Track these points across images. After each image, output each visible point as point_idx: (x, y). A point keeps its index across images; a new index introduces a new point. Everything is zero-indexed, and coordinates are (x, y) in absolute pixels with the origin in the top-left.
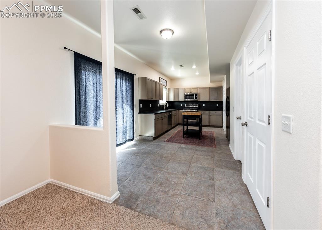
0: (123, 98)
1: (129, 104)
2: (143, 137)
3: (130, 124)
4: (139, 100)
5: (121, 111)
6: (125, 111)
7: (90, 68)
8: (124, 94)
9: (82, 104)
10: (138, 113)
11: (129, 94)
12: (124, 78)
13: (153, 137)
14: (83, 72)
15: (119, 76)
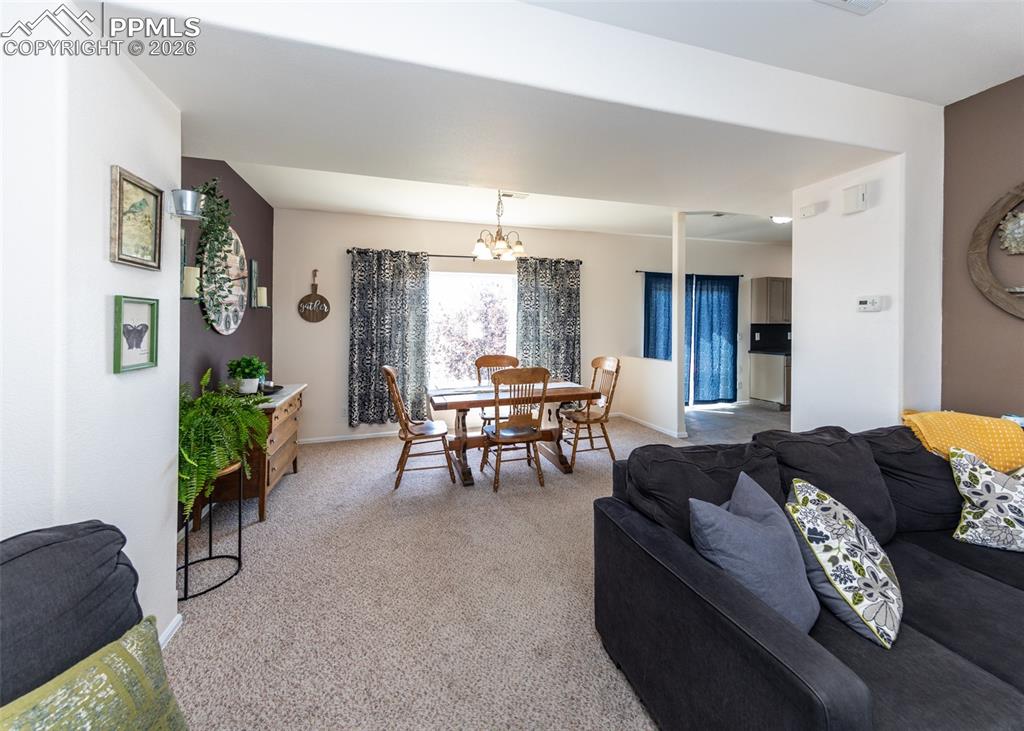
0: (712, 321)
1: (725, 332)
2: (757, 403)
3: (724, 369)
4: (752, 325)
5: (708, 345)
6: (716, 344)
7: (662, 285)
8: (715, 316)
9: (651, 334)
10: (749, 352)
11: (726, 315)
12: (715, 287)
13: (781, 405)
14: (654, 292)
15: (705, 287)
